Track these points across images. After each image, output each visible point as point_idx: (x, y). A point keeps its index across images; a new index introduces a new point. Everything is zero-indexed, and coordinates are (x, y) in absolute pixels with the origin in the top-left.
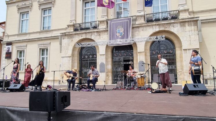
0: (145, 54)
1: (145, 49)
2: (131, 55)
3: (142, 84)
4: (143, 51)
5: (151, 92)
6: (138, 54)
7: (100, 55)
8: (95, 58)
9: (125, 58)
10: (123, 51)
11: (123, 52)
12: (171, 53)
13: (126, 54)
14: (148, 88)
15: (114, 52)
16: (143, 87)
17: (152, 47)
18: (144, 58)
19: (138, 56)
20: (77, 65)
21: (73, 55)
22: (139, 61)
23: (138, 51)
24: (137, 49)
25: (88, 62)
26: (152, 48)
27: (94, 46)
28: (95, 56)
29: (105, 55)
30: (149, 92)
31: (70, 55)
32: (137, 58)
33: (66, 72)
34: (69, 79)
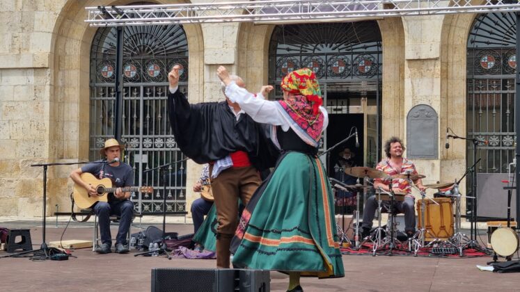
0: (442, 71)
1: (445, 46)
2: (368, 68)
3: (443, 228)
4: (438, 55)
5: (491, 268)
6: (406, 68)
7: (210, 65)
9: (334, 84)
10: (326, 49)
11: (327, 54)
13: (342, 63)
14: (469, 247)
15: (279, 52)
16: (446, 241)
17: (480, 32)
18: (437, 91)
19: (407, 82)
20: (81, 115)
21: (57, 59)
22: (408, 105)
23: (409, 54)
24: (401, 45)
25: (141, 98)
26: (478, 38)
27: (181, 26)
29: (234, 68)
30: (483, 268)
31: (44, 61)
32: (401, 92)
33: (80, 174)
34: (98, 202)
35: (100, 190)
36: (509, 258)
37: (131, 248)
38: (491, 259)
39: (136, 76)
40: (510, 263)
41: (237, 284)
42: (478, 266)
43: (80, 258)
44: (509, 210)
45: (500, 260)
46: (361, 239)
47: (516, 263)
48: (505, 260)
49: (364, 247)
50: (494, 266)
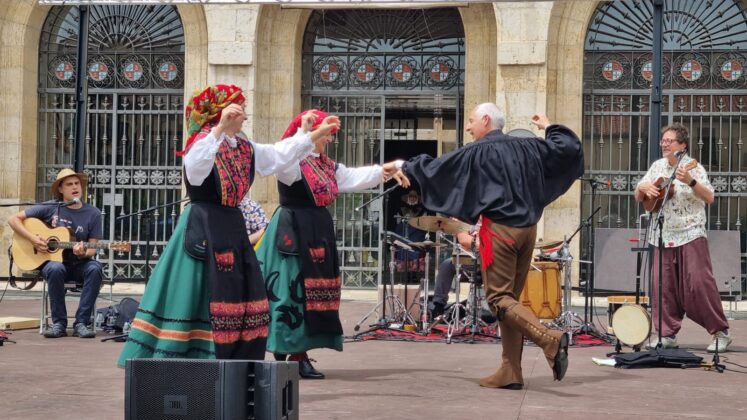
0: (548, 82)
1: (554, 47)
2: (444, 76)
3: (546, 304)
4: (543, 60)
5: (612, 362)
6: (500, 81)
7: (216, 66)
8: (169, 85)
9: (396, 98)
10: (385, 47)
11: (386, 54)
12: (732, 84)
13: (408, 67)
14: (582, 332)
15: (317, 49)
17: (603, 28)
18: (541, 109)
20: (25, 134)
23: (503, 57)
24: (492, 43)
25: (114, 111)
26: (600, 37)
28: (167, 71)
29: (252, 71)
30: (599, 361)
33: (23, 220)
34: (48, 262)
35: (52, 245)
36: (637, 348)
37: (97, 329)
38: (613, 349)
39: (107, 79)
40: (638, 354)
41: (251, 382)
42: (595, 359)
43: (21, 343)
44: (638, 280)
45: (624, 350)
46: (431, 319)
47: (648, 355)
48: (631, 351)
49: (435, 331)
50: (617, 359)
